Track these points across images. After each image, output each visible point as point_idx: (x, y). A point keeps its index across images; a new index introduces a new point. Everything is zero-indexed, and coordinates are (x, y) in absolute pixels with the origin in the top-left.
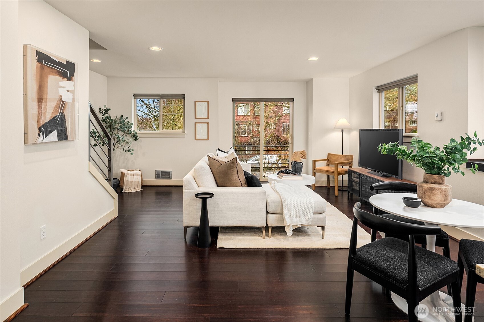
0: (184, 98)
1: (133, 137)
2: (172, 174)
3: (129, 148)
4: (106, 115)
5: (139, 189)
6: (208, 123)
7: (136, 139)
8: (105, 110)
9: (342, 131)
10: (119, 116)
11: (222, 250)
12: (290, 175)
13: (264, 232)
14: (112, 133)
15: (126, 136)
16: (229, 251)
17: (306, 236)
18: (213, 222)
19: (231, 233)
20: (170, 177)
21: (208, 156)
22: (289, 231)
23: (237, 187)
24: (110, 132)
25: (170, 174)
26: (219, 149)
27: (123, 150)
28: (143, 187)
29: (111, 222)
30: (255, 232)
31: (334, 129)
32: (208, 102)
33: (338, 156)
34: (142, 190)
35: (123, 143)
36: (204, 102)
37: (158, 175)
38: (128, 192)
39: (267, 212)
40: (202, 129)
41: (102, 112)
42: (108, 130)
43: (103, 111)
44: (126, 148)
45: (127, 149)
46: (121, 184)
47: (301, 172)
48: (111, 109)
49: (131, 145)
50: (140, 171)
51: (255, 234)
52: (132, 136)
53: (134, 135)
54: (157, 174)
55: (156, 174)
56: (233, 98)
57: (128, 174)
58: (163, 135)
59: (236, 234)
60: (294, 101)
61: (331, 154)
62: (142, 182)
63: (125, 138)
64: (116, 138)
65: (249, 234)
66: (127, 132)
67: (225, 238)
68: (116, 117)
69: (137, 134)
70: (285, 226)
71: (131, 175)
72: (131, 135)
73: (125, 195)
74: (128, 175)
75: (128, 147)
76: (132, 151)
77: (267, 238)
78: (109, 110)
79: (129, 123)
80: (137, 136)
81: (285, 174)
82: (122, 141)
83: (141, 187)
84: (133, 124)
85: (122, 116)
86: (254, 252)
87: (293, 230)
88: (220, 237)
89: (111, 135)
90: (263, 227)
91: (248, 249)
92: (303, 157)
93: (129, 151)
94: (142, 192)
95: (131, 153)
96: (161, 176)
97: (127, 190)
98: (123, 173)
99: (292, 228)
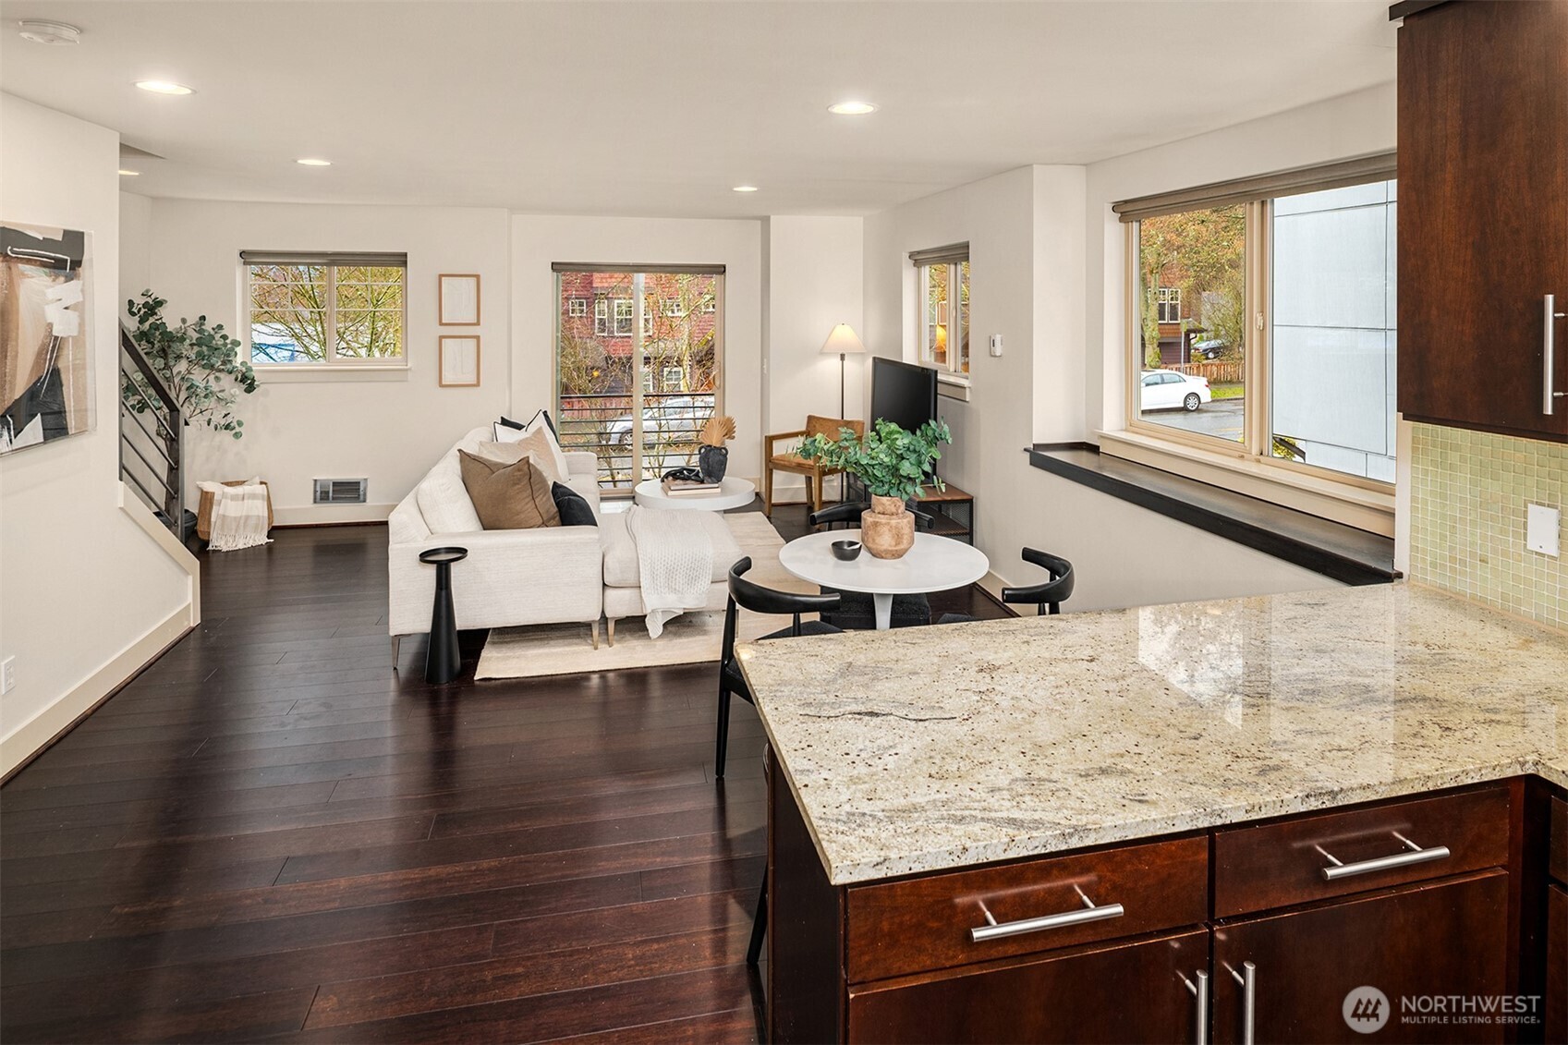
0: (404, 264)
1: (241, 381)
2: (365, 489)
3: (229, 419)
4: (151, 320)
5: (262, 539)
6: (478, 338)
7: (250, 388)
8: (145, 305)
9: (842, 357)
10: (192, 319)
11: (487, 683)
12: (691, 484)
13: (595, 632)
14: (169, 372)
15: (217, 379)
16: (502, 684)
17: (699, 634)
18: (466, 617)
19: (518, 641)
20: (362, 497)
21: (460, 451)
22: (655, 627)
23: (531, 527)
24: (164, 369)
25: (362, 488)
26: (502, 418)
27: (209, 425)
28: (274, 531)
29: (180, 640)
30: (578, 636)
31: (823, 353)
32: (477, 277)
33: (830, 424)
34: (272, 540)
35: (206, 404)
36: (464, 279)
37: (321, 493)
38: (225, 549)
39: (604, 585)
40: (458, 358)
41: (139, 312)
42: (155, 364)
43: (140, 309)
44: (217, 418)
45: (223, 422)
46: (201, 528)
47: (721, 473)
48: (166, 302)
49: (232, 408)
50: (264, 486)
51: (577, 641)
52: (236, 380)
53: (243, 374)
54: (318, 489)
55: (315, 492)
56: (553, 263)
57: (224, 495)
58: (339, 374)
59: (531, 644)
60: (725, 271)
61: (814, 417)
62: (269, 519)
63: (214, 386)
64: (184, 388)
65: (561, 641)
66: (222, 367)
67: (499, 655)
68: (184, 321)
69: (253, 373)
70: (645, 616)
71: (234, 498)
72: (233, 376)
73: (214, 559)
74: (226, 498)
75: (226, 415)
76: (237, 426)
77: (603, 647)
78: (159, 303)
79: (228, 341)
80: (253, 380)
81: (678, 482)
82: (206, 396)
83: (269, 532)
84: (239, 344)
85: (203, 318)
86: (567, 680)
87: (664, 625)
88: (487, 653)
89: (167, 379)
90: (594, 621)
91: (552, 675)
92: (726, 434)
93: (227, 427)
94: (269, 547)
95: (234, 432)
96: (331, 495)
97: (223, 543)
98: (207, 493)
99: (661, 620)
